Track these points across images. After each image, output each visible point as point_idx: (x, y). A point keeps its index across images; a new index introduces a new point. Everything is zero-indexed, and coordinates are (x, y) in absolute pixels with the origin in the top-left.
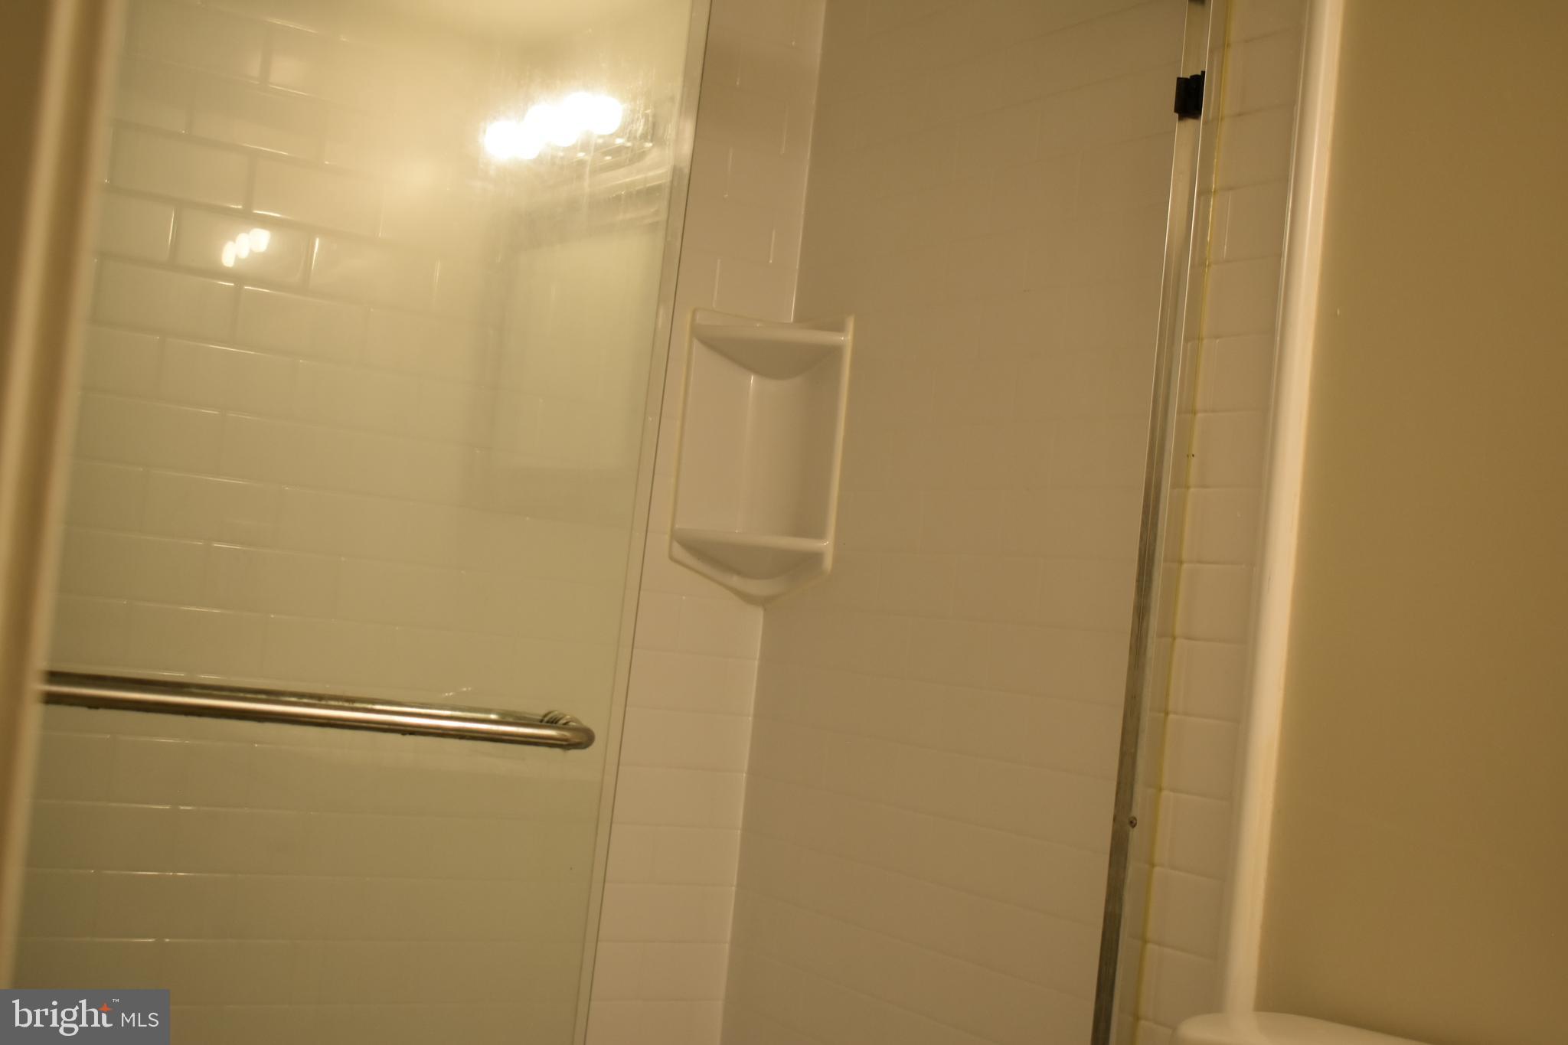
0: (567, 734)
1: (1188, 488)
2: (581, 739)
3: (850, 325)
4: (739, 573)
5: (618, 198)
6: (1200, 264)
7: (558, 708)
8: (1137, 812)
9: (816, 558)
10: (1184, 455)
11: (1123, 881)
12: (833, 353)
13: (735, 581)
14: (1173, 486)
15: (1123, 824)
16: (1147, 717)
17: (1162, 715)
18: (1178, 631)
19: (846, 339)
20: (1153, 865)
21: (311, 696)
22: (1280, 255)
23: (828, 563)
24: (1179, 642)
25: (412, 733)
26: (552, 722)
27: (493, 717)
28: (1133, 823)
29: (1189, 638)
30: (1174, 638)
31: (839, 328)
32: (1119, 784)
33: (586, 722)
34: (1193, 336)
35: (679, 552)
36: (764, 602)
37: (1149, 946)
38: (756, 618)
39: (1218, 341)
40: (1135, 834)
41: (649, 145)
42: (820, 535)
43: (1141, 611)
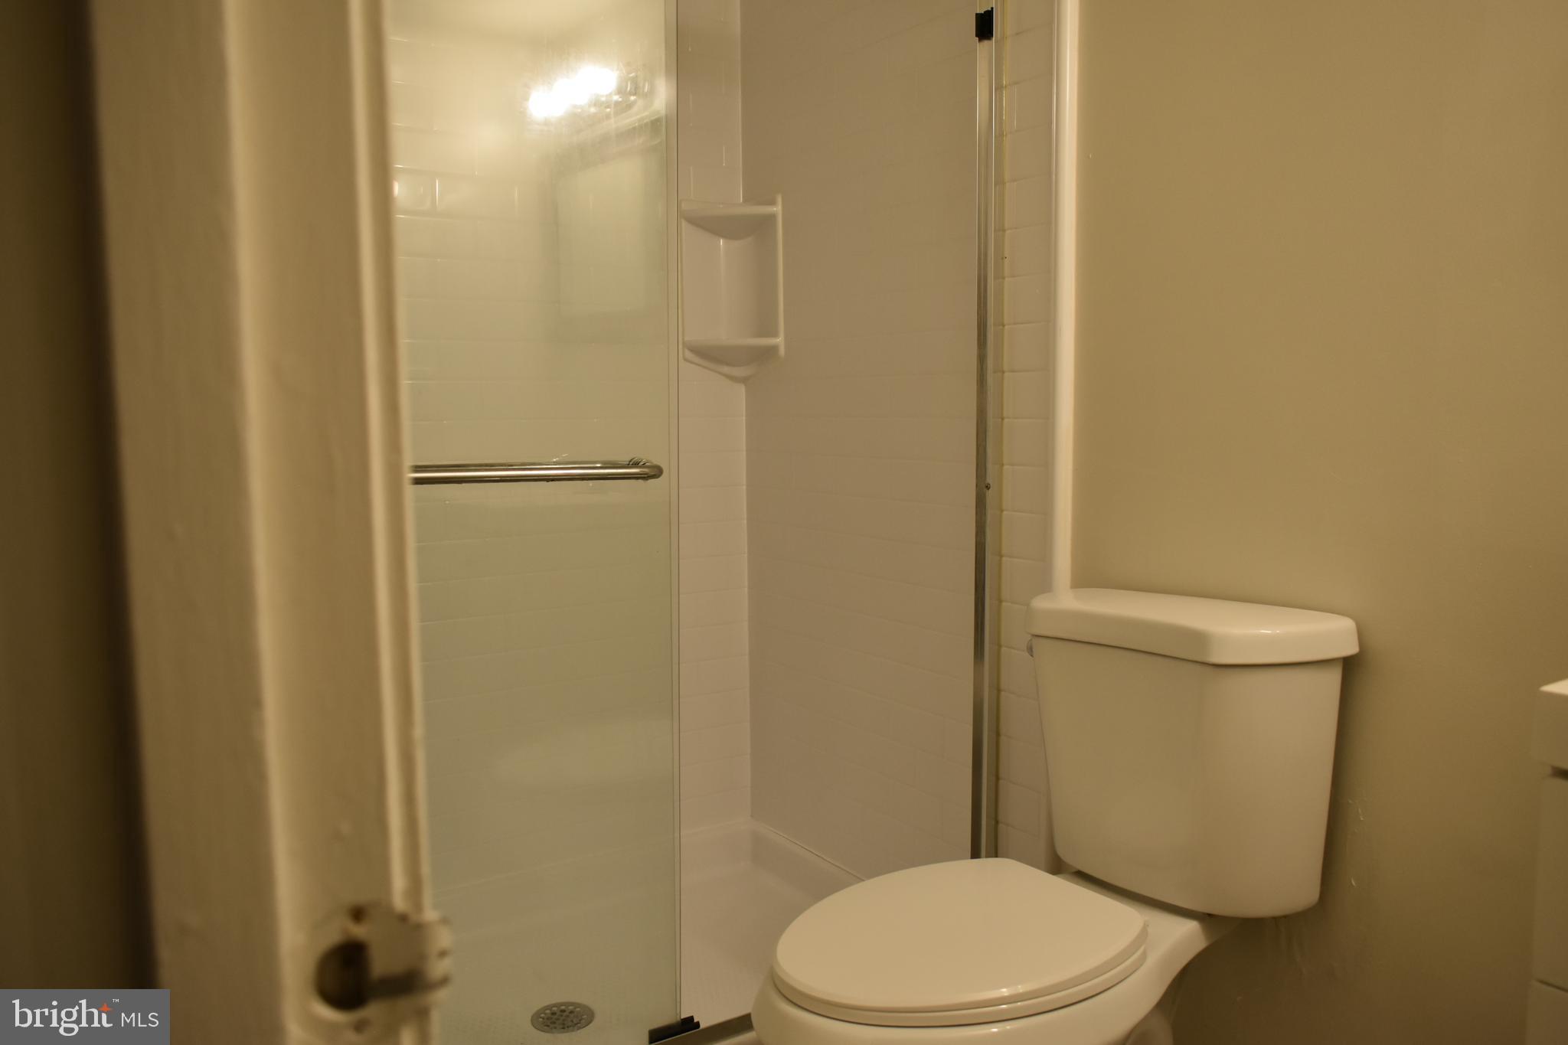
0: (646, 470)
1: (1004, 278)
2: (655, 473)
3: (779, 200)
4: (728, 364)
5: (634, 128)
6: (1001, 135)
7: (637, 455)
8: (989, 480)
9: (772, 350)
10: (1000, 258)
11: (985, 522)
12: (772, 218)
13: (726, 369)
14: (995, 278)
15: (982, 488)
16: (991, 422)
17: (1000, 420)
18: (1006, 368)
19: (778, 209)
20: (1002, 511)
21: (486, 465)
22: (1051, 123)
23: (782, 351)
24: (1006, 374)
25: (553, 480)
26: (636, 465)
27: (599, 465)
28: (988, 487)
29: (1013, 371)
30: (1003, 372)
31: (773, 203)
32: (977, 465)
33: (656, 462)
34: (1000, 182)
35: (689, 355)
36: (744, 380)
37: (1004, 559)
38: (741, 390)
39: (1016, 183)
40: (990, 494)
41: (633, 98)
42: (775, 335)
43: (982, 359)
